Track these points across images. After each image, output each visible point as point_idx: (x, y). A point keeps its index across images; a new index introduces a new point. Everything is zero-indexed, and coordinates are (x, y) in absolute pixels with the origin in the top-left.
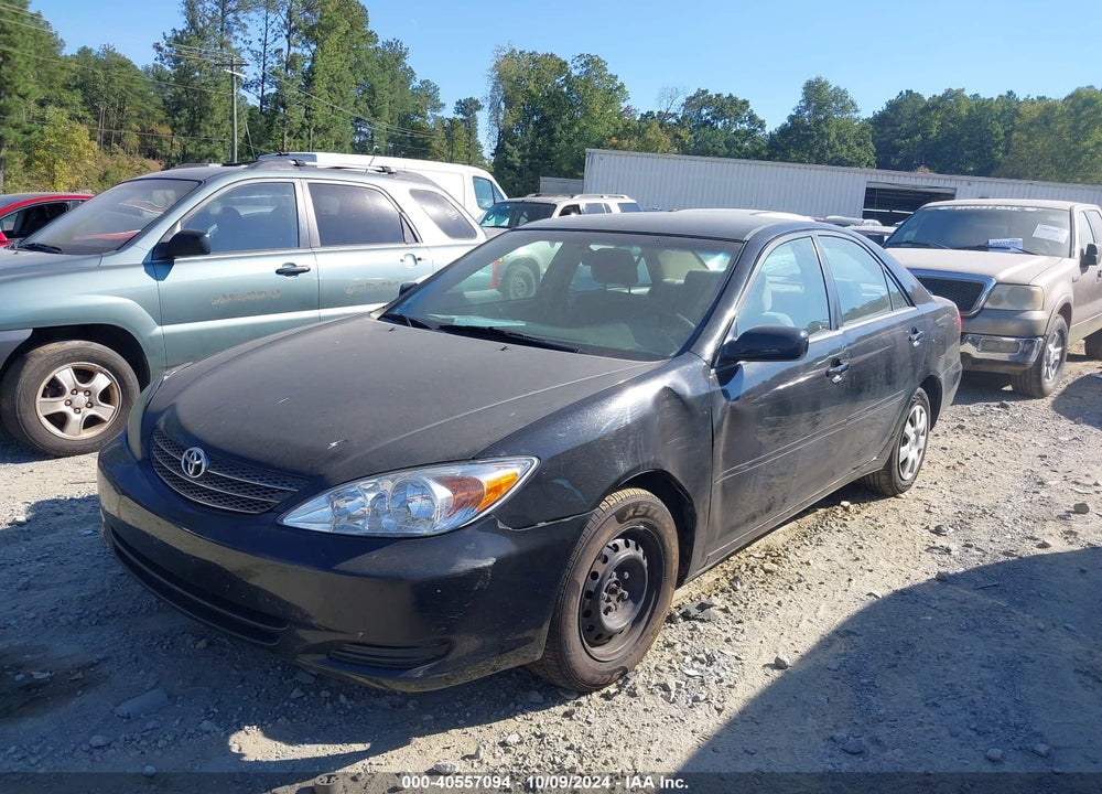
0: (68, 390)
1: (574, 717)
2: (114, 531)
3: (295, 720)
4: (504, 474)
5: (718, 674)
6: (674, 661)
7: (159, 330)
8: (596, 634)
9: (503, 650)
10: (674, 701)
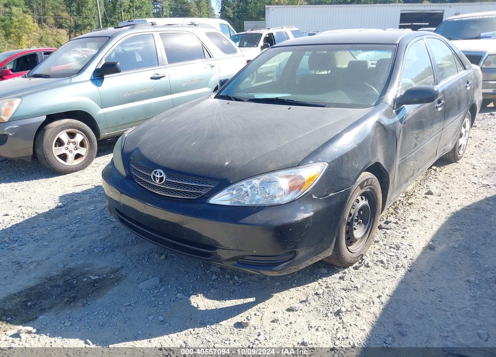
0: (66, 143)
1: (345, 279)
2: (116, 209)
3: (218, 290)
4: (313, 172)
5: (404, 254)
6: (381, 249)
7: (102, 111)
8: (351, 240)
9: (316, 253)
10: (387, 268)
